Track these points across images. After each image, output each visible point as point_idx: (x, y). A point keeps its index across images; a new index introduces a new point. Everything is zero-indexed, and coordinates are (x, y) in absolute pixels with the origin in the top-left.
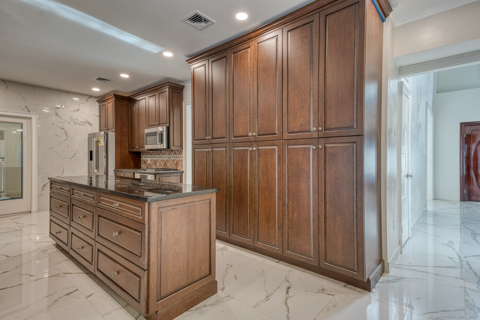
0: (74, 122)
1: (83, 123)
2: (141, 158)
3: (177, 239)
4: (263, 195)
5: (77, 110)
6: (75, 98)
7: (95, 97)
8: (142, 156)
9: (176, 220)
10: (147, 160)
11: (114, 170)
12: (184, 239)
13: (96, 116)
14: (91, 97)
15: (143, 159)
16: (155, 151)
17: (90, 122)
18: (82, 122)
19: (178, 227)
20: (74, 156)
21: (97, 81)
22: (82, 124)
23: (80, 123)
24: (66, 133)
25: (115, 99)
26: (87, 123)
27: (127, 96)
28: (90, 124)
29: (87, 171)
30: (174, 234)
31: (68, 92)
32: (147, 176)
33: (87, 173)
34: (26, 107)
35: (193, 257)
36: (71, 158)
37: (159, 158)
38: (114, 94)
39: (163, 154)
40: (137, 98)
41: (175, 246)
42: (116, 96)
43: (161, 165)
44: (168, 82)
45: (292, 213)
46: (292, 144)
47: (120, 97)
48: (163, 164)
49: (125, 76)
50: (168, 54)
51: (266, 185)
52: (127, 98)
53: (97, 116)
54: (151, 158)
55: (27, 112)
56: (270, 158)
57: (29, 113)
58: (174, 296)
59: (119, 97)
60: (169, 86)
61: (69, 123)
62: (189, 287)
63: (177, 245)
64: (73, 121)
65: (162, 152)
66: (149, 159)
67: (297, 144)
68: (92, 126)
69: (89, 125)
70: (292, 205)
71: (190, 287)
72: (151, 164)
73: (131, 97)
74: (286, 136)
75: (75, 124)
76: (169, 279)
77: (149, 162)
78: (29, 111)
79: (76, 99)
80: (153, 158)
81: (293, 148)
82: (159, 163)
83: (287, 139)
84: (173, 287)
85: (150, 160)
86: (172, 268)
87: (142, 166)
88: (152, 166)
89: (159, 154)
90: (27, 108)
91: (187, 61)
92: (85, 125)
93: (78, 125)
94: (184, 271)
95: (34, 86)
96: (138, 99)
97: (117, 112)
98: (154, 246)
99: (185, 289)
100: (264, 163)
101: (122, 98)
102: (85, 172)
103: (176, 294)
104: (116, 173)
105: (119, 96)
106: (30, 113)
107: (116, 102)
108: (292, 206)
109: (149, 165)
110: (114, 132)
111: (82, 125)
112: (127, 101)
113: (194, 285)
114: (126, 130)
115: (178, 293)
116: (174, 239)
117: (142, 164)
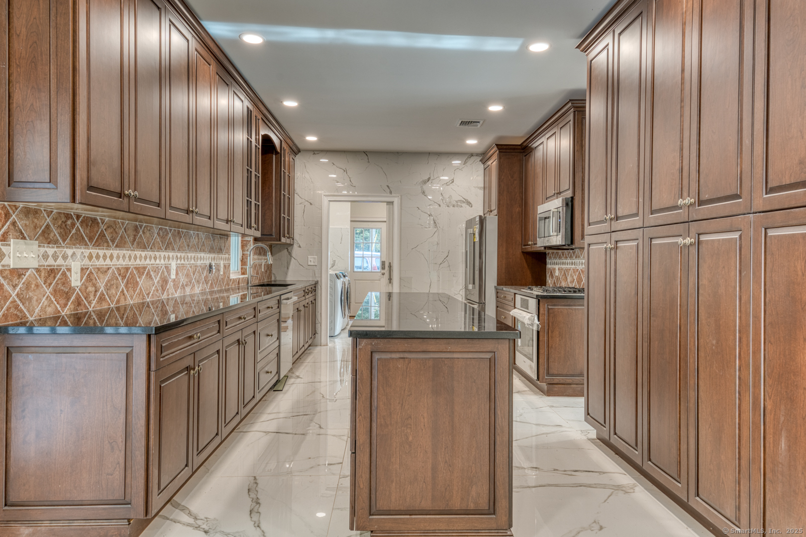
0: (445, 204)
1: (459, 204)
2: (546, 264)
3: (410, 417)
4: (708, 369)
5: (451, 182)
6: (455, 160)
7: (477, 155)
8: (548, 261)
9: (407, 380)
10: (554, 269)
11: (495, 287)
12: (426, 420)
13: (478, 188)
14: (472, 155)
15: (550, 266)
16: (566, 251)
17: (469, 200)
18: (457, 202)
19: (411, 394)
20: (445, 260)
21: (461, 127)
22: (457, 204)
23: (454, 203)
24: (435, 223)
25: (499, 152)
26: (464, 202)
27: (520, 144)
28: (469, 204)
29: (464, 287)
30: (402, 404)
31: (439, 154)
32: (528, 300)
33: (464, 290)
34: (388, 186)
35: (446, 462)
36: (441, 264)
37: (571, 266)
38: (497, 145)
39: (576, 257)
40: (533, 144)
41: (405, 428)
42: (500, 147)
43: (574, 280)
44: (570, 100)
45: (774, 437)
46: (776, 225)
47: (507, 147)
48: (577, 279)
49: (495, 108)
50: (539, 47)
51: (714, 342)
52: (520, 147)
53: (480, 188)
54: (560, 266)
55: (389, 195)
56: (724, 267)
57: (391, 195)
58: (403, 519)
59: (506, 149)
60: (574, 107)
61: (440, 206)
62: (438, 516)
63: (411, 428)
64: (444, 201)
65: (575, 252)
66: (557, 267)
67: (791, 223)
68: (472, 207)
69: (468, 206)
70: (775, 412)
71: (439, 518)
72: (559, 278)
73: (525, 144)
74: (761, 201)
75: (448, 206)
76: (394, 484)
77: (557, 273)
78: (391, 193)
79: (456, 162)
80: (562, 266)
81: (778, 235)
82: (571, 275)
83: (764, 210)
84: (401, 502)
85: (559, 269)
86: (398, 467)
87: (548, 282)
88: (561, 282)
89: (571, 257)
90: (389, 188)
91: (578, 47)
92: (462, 207)
93: (451, 207)
94: (424, 482)
95: (398, 153)
96: (535, 145)
97: (503, 177)
98: (363, 416)
99: (429, 518)
100: (710, 282)
101: (511, 149)
102: (461, 288)
103: (407, 518)
104: (498, 292)
105: (505, 147)
106: (393, 195)
107: (500, 158)
108: (775, 414)
109: (557, 279)
110: (496, 215)
111: (458, 206)
112: (521, 152)
113: (450, 518)
114: (517, 210)
115: (412, 519)
116: (404, 414)
117: (548, 278)
